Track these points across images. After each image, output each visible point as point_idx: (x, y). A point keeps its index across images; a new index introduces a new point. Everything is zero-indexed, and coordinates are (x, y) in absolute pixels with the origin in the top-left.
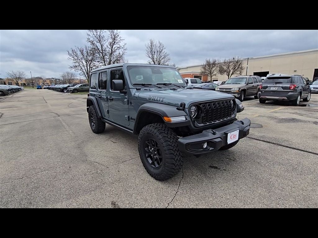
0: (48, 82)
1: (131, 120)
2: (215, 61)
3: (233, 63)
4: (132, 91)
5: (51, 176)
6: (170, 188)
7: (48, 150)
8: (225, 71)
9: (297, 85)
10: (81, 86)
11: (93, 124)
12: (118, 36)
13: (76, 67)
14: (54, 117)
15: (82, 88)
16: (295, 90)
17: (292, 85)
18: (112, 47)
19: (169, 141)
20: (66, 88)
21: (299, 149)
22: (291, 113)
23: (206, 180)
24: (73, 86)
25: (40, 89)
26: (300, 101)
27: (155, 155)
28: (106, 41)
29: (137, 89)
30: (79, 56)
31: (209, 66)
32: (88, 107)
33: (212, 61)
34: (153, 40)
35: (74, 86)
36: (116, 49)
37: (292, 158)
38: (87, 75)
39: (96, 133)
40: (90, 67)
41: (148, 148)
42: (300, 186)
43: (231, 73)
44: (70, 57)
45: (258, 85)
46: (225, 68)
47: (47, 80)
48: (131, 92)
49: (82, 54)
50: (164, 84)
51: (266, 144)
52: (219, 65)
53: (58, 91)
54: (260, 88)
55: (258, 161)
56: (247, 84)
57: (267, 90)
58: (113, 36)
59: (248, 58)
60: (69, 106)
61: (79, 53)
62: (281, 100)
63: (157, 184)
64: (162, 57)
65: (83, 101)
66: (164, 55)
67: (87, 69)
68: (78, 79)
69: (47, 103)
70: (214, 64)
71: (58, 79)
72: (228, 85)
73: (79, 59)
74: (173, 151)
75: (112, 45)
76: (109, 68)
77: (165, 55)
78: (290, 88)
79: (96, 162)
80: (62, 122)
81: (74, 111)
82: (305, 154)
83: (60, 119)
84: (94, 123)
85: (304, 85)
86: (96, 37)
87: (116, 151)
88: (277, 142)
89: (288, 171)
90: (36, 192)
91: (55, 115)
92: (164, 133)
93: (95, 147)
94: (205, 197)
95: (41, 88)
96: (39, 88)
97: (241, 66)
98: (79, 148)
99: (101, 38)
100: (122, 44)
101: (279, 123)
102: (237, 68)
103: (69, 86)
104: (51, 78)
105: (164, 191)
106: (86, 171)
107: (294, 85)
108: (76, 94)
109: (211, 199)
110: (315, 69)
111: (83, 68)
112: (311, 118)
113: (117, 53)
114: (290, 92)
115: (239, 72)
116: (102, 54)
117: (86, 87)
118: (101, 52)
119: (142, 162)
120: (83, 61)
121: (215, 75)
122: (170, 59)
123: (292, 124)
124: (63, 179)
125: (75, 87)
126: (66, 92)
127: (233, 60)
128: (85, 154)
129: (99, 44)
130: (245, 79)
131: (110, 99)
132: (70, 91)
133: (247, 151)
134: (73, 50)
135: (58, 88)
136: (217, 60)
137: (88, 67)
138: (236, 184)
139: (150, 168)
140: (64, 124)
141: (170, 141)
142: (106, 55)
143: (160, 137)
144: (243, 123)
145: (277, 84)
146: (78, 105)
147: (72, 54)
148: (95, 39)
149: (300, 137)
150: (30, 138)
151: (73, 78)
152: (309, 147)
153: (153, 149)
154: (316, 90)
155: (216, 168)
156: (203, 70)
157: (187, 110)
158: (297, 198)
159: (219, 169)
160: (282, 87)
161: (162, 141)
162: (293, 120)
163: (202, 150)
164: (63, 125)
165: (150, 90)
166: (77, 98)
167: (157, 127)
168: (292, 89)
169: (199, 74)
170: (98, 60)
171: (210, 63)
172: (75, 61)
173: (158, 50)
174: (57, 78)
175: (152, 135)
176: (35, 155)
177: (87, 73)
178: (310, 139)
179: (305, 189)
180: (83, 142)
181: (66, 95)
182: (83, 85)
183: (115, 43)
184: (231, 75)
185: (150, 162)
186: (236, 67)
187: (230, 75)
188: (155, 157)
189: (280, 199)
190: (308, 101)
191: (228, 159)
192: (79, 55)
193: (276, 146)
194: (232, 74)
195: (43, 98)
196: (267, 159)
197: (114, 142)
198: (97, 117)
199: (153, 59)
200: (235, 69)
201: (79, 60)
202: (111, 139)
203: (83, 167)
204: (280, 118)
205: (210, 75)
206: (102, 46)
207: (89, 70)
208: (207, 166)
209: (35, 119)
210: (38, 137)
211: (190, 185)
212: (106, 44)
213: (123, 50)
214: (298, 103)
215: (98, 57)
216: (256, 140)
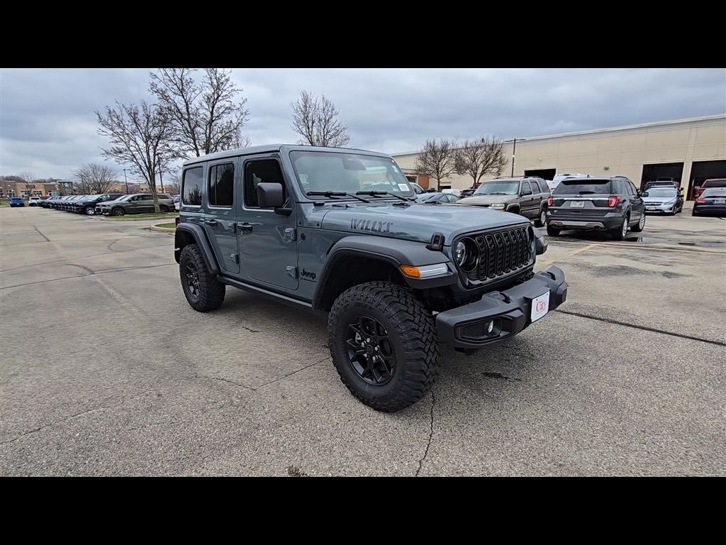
0: (41, 188)
1: (304, 277)
2: (447, 145)
3: (483, 149)
4: (306, 210)
5: (117, 420)
6: (412, 428)
7: (89, 357)
8: (467, 167)
9: (622, 197)
10: (133, 198)
11: (192, 289)
12: (227, 80)
13: (121, 152)
14: (82, 275)
15: (135, 205)
16: (618, 207)
17: (613, 197)
18: (213, 108)
19: (411, 321)
20: (93, 205)
21: (652, 328)
22: (614, 255)
23: (486, 404)
24: (112, 199)
25: (18, 206)
26: (627, 231)
27: (375, 353)
28: (197, 92)
29: (316, 205)
30: (126, 126)
31: (433, 156)
32: (178, 249)
33: (439, 145)
34: (309, 93)
35: (114, 200)
36: (221, 111)
37: (643, 347)
38: (149, 172)
39: (201, 312)
40: (155, 152)
41: (354, 340)
42: (674, 403)
43: (480, 171)
44: (104, 129)
45: (541, 198)
46: (467, 159)
47: (36, 185)
48: (304, 212)
49: (135, 122)
50: (372, 194)
51: (585, 322)
52: (455, 152)
53: (69, 212)
54: (549, 204)
55: (581, 357)
56: (521, 196)
57: (562, 207)
58: (215, 81)
59: (515, 140)
60: (112, 247)
61: (127, 119)
62: (592, 228)
63: (381, 420)
64: (331, 133)
65: (144, 236)
66: (335, 129)
67: (149, 159)
68: (118, 182)
69: (49, 241)
70: (444, 150)
71: (68, 183)
72: (482, 197)
73: (127, 134)
74: (422, 341)
75: (212, 101)
76: (239, 156)
77: (337, 128)
78: (608, 203)
79: (222, 379)
80: (106, 287)
81: (127, 261)
82: (666, 338)
83: (99, 280)
84: (196, 287)
85: (632, 197)
86: (171, 81)
87: (264, 352)
88: (605, 317)
89: (642, 373)
90: (87, 462)
91: (81, 270)
92: (399, 303)
93: (209, 344)
94: (495, 440)
95: (22, 205)
96: (18, 203)
97: (499, 158)
98: (168, 347)
99: (185, 84)
100: (236, 100)
101: (597, 276)
102: (491, 160)
103: (100, 200)
104: (47, 178)
105: (401, 433)
106: (203, 399)
107: (616, 197)
108: (121, 218)
109: (509, 444)
110: (644, 165)
111: (138, 156)
112: (656, 266)
113: (224, 121)
114: (608, 211)
115: (495, 170)
116: (189, 123)
117: (146, 202)
118: (187, 117)
119: (339, 373)
120: (136, 137)
121: (447, 175)
122: (348, 139)
123: (622, 279)
124: (151, 424)
125: (117, 201)
126: (93, 215)
127: (482, 144)
128: (189, 362)
129: (181, 98)
130: (516, 185)
131: (243, 229)
132: (105, 211)
133: (553, 337)
134: (112, 110)
135: (70, 205)
136: (450, 142)
137: (151, 154)
138: (549, 409)
139: (360, 385)
140: (111, 291)
141: (413, 321)
142: (197, 125)
143: (392, 311)
144: (553, 277)
145: (584, 195)
146: (136, 246)
147: (110, 122)
148: (170, 87)
149: (646, 304)
150: (30, 330)
151: (107, 179)
152: (670, 324)
153: (368, 340)
154: (651, 209)
155: (499, 376)
156: (420, 164)
157: (449, 250)
158: (676, 429)
159: (506, 378)
160: (593, 201)
161: (397, 320)
162: (623, 270)
163: (485, 337)
164: (110, 295)
165: (347, 207)
166: (125, 228)
167: (380, 289)
168: (612, 205)
169: (411, 174)
170: (178, 137)
171: (436, 149)
172: (116, 139)
173: (323, 116)
174: (63, 179)
175: (371, 308)
176: (57, 370)
177: (149, 169)
178: (665, 307)
179: (684, 408)
180: (174, 333)
181: (93, 221)
182: (138, 196)
183: (220, 98)
184: (480, 176)
185: (361, 370)
186: (489, 159)
187: (478, 176)
188: (374, 358)
189: (644, 432)
190: (640, 231)
191: (518, 357)
192: (127, 123)
193: (605, 324)
194: (483, 173)
195: (36, 230)
196: (596, 353)
197: (251, 331)
198: (206, 271)
199: (309, 136)
200: (487, 162)
201: (126, 136)
202: (244, 323)
203: (192, 392)
204: (597, 266)
205: (435, 176)
206: (187, 104)
207: (152, 160)
208: (479, 374)
209: (27, 281)
210: (51, 327)
211: (453, 416)
212: (198, 101)
213: (239, 114)
214: (624, 235)
215: (179, 130)
216: (565, 313)
